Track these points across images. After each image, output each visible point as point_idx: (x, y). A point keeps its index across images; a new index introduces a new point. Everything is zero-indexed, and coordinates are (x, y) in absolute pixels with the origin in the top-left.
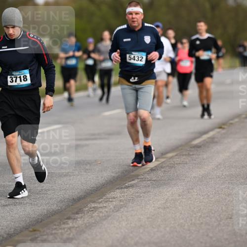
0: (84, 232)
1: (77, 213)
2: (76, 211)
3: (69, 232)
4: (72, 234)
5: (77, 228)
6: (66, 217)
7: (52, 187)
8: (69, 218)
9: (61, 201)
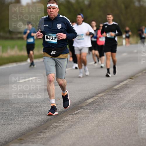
0: (50, 140)
1: (46, 129)
2: (45, 128)
3: (41, 140)
4: (43, 142)
5: (46, 138)
6: (39, 132)
7: (31, 113)
8: (41, 132)
9: (37, 122)
